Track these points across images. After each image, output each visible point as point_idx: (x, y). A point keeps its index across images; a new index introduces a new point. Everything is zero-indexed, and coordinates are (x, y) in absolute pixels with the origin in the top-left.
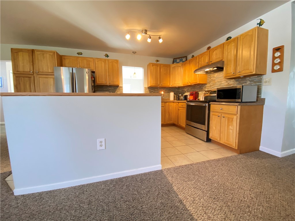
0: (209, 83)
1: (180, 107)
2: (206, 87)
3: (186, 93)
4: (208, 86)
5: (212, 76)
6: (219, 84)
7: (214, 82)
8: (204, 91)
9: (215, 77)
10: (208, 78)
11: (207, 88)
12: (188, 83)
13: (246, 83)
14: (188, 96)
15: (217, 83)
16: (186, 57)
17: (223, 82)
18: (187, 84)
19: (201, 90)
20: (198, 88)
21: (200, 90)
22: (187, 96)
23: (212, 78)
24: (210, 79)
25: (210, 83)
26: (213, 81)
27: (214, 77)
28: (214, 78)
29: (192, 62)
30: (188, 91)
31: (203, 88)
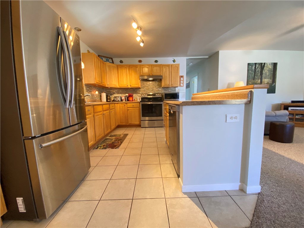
0: (143, 88)
1: (129, 108)
2: (140, 91)
3: (115, 95)
4: (142, 90)
6: (151, 89)
7: (147, 88)
8: (139, 93)
10: (142, 84)
13: (168, 90)
16: (112, 59)
17: (154, 89)
18: (126, 86)
19: (136, 93)
20: (132, 91)
21: (133, 93)
23: (145, 85)
27: (147, 84)
29: (131, 68)
30: (118, 93)
31: (138, 91)
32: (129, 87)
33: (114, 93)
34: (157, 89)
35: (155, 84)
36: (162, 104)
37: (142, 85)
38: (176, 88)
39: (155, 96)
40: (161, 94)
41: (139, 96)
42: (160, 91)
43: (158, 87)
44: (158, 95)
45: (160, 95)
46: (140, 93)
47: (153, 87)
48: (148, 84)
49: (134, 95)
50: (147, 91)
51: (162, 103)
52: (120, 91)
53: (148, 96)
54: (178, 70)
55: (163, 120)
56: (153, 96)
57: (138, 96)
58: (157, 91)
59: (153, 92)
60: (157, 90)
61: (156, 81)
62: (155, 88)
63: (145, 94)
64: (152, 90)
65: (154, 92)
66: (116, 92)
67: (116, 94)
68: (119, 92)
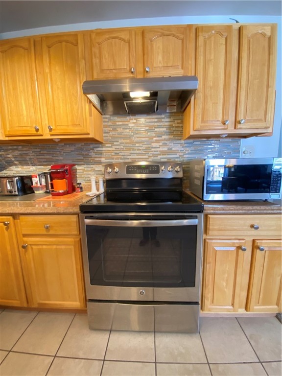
0: (112, 143)
1: (24, 235)
2: (101, 153)
3: (13, 168)
4: (109, 151)
5: (120, 123)
6: (144, 147)
7: (128, 141)
8: (99, 163)
9: (130, 129)
10: (105, 126)
11: (104, 155)
12: (40, 132)
14: (35, 180)
15: (137, 145)
17: (154, 145)
18: (34, 132)
19: (86, 160)
21: (77, 161)
22: (30, 178)
23: (120, 130)
24: (114, 130)
25: (115, 143)
26: (124, 139)
27: (125, 127)
28: (128, 130)
29: (49, 47)
30: (23, 162)
31: (93, 155)
32: (47, 136)
33: (10, 164)
34: (165, 144)
35: (160, 127)
36: (195, 228)
37: (106, 129)
38: (242, 140)
39: (157, 172)
40: (180, 164)
41: (99, 173)
42: (175, 153)
43: (169, 140)
44: (169, 168)
45: (177, 168)
46: (103, 160)
47: (151, 138)
48: (131, 125)
49: (80, 169)
50: (127, 153)
51: (194, 222)
52: (31, 154)
53: (128, 172)
54: (269, 54)
55: (197, 303)
56: (150, 172)
57: (94, 171)
58: (163, 153)
59: (150, 159)
60: (165, 149)
61: (160, 114)
62: (157, 141)
63: (119, 165)
64: (147, 151)
65: (156, 156)
66: (15, 157)
67: (15, 165)
68: (28, 158)
